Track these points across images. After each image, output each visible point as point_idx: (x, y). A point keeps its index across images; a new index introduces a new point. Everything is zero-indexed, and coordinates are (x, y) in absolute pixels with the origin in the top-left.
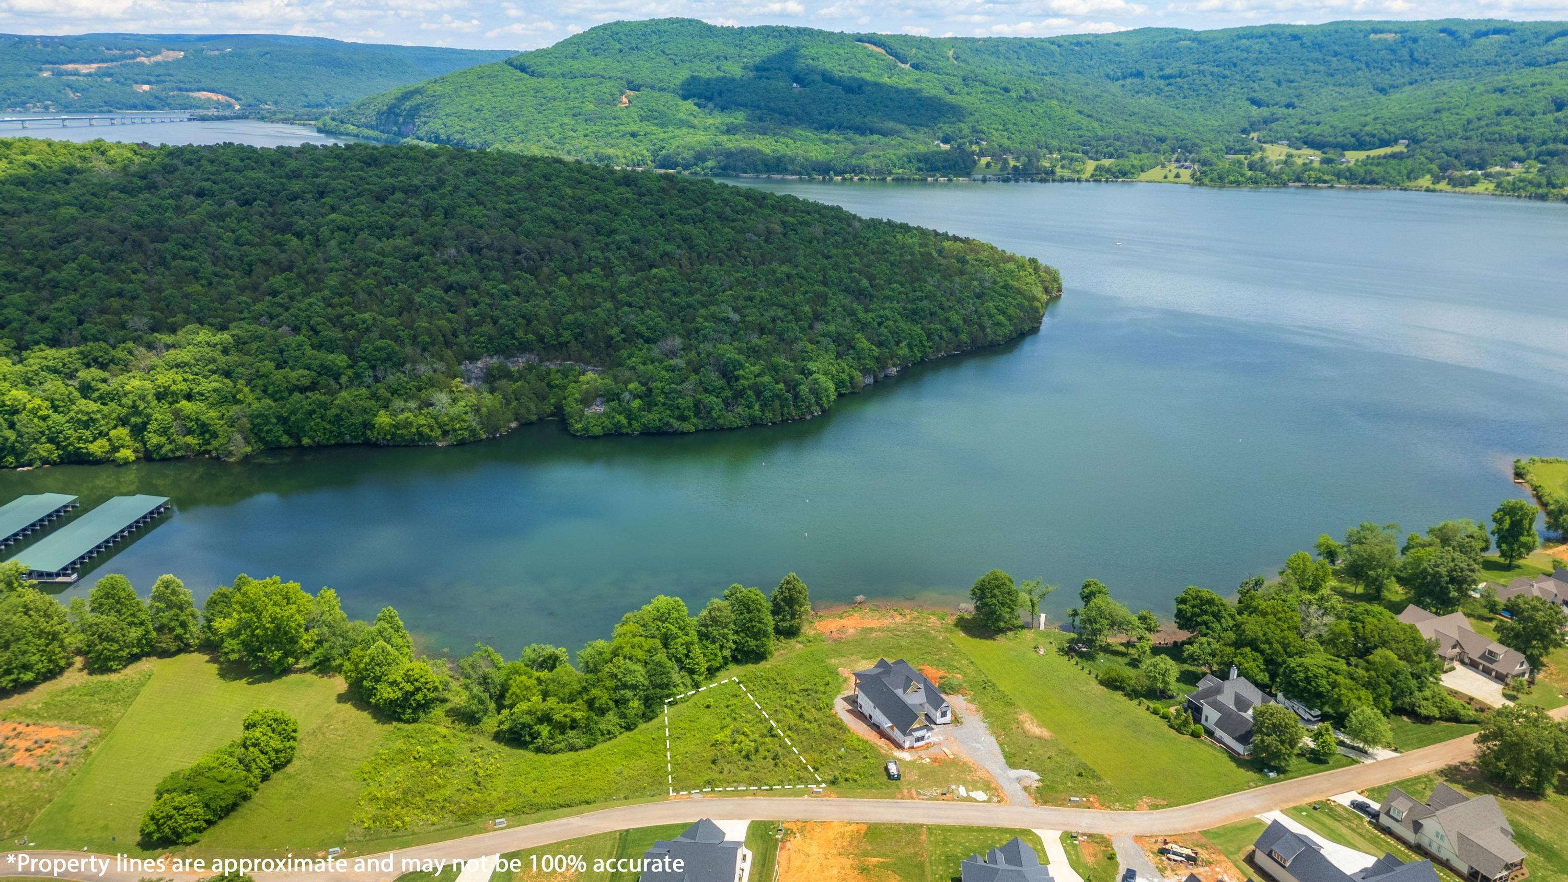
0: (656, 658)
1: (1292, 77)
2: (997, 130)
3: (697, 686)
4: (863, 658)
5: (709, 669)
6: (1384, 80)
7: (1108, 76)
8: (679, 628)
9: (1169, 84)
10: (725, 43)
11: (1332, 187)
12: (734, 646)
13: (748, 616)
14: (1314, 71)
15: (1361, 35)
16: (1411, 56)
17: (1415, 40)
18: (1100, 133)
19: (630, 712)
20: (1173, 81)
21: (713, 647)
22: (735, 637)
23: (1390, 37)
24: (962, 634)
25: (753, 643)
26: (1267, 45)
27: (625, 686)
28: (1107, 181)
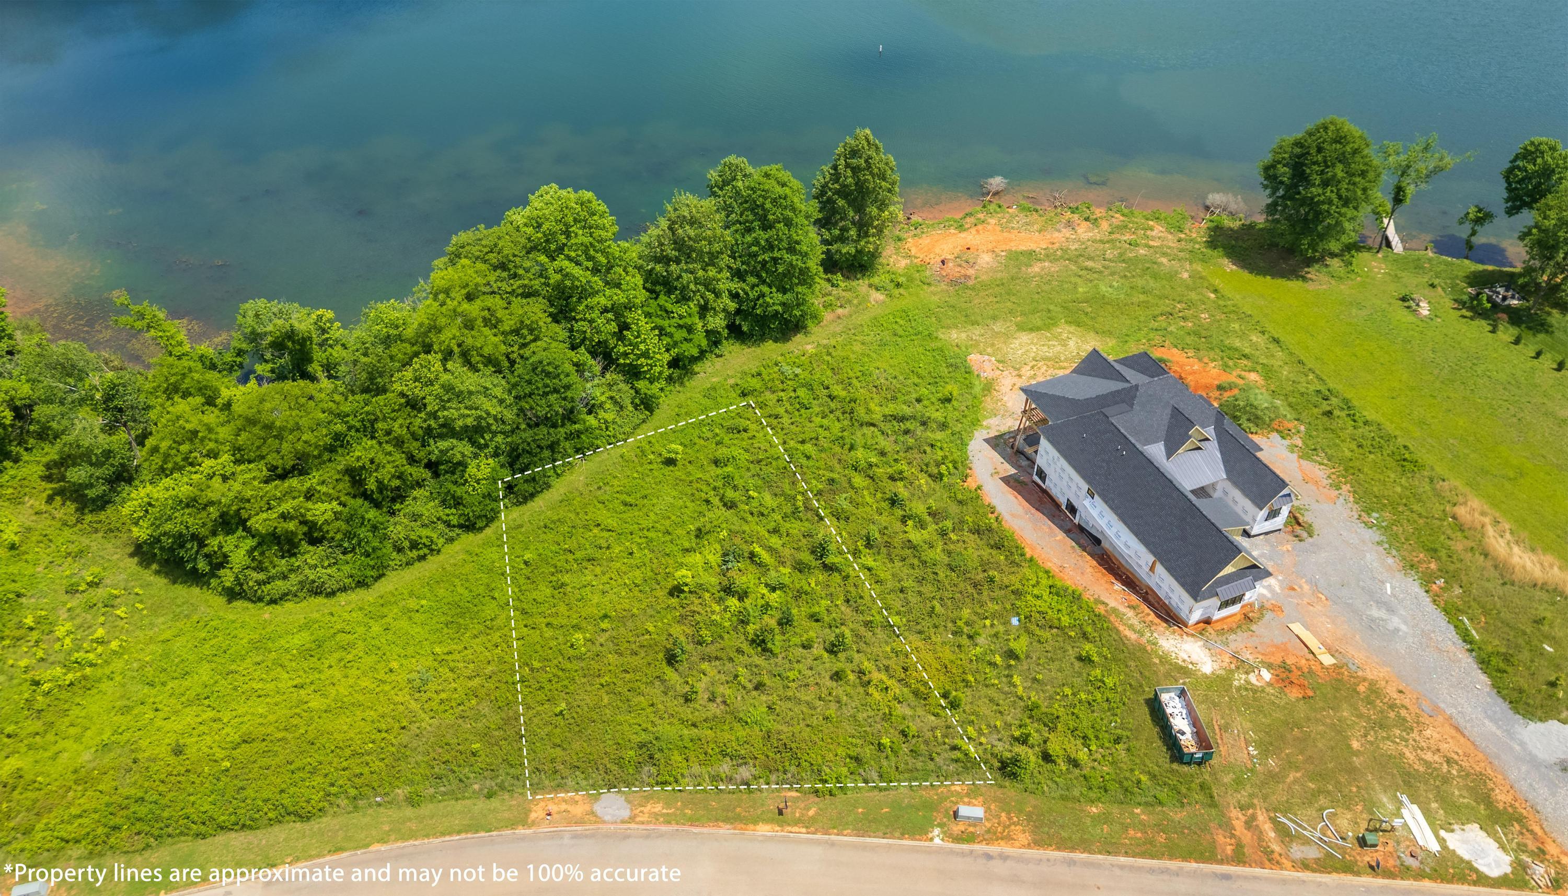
0: (539, 351)
3: (647, 404)
4: (1021, 328)
5: (674, 363)
8: (596, 271)
12: (732, 306)
13: (763, 236)
19: (471, 492)
21: (682, 310)
22: (735, 286)
24: (1229, 266)
25: (774, 299)
27: (449, 430)
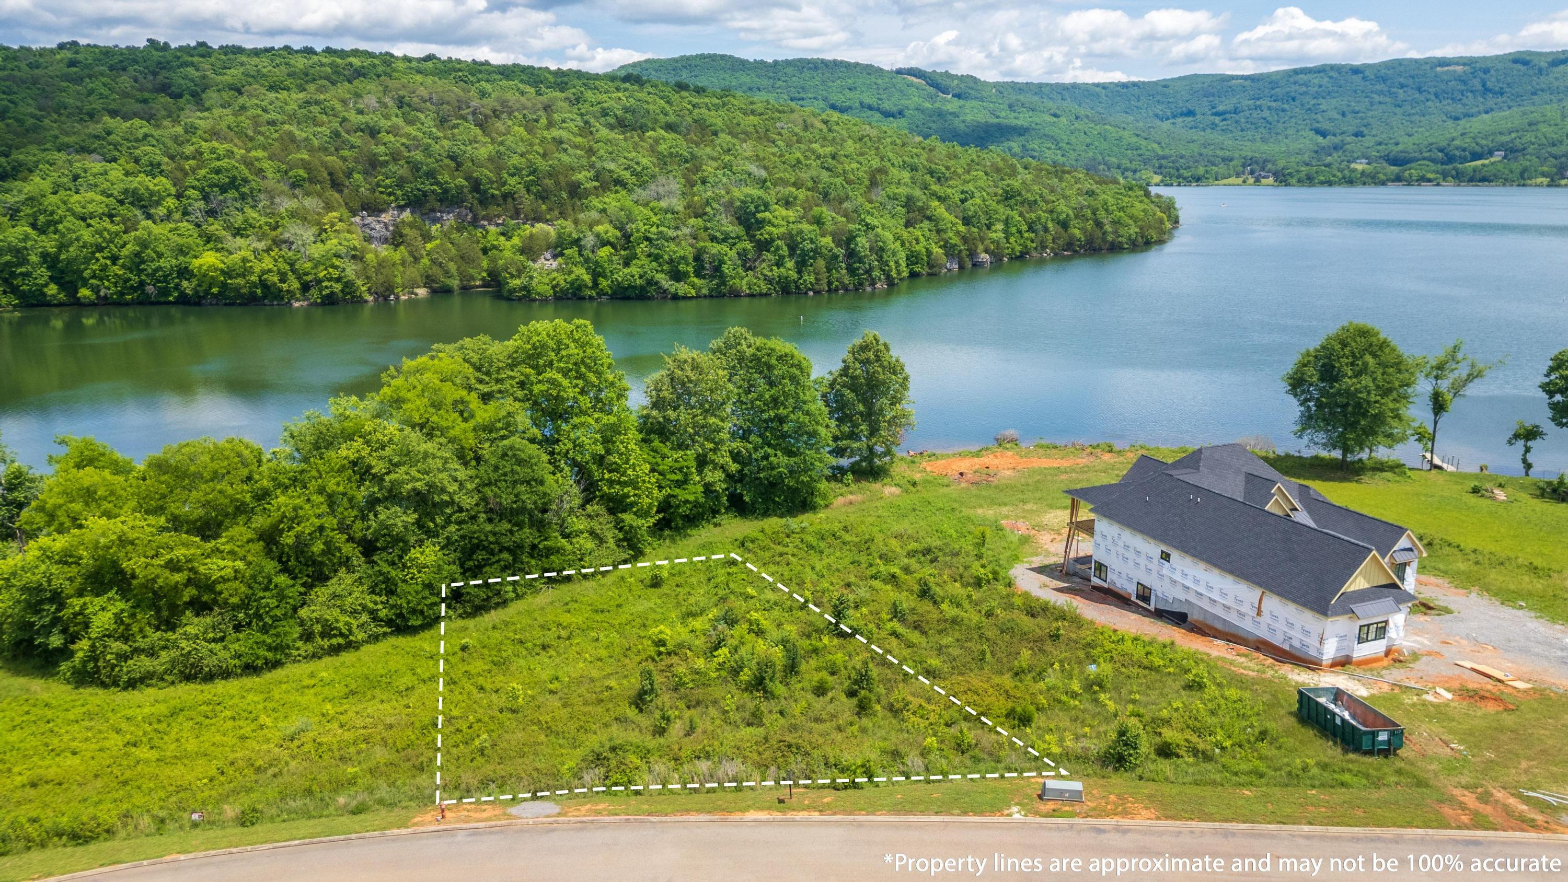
1: (1357, 109)
2: (1049, 149)
6: (1459, 109)
7: (1157, 116)
9: (1225, 120)
10: (758, 76)
11: (1438, 185)
14: (1380, 103)
15: (1428, 67)
16: (1484, 85)
17: (1486, 71)
18: (1160, 153)
20: (1228, 116)
21: (679, 457)
22: (737, 443)
23: (1459, 68)
25: (781, 465)
26: (1327, 79)
28: (1179, 185)
